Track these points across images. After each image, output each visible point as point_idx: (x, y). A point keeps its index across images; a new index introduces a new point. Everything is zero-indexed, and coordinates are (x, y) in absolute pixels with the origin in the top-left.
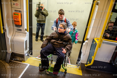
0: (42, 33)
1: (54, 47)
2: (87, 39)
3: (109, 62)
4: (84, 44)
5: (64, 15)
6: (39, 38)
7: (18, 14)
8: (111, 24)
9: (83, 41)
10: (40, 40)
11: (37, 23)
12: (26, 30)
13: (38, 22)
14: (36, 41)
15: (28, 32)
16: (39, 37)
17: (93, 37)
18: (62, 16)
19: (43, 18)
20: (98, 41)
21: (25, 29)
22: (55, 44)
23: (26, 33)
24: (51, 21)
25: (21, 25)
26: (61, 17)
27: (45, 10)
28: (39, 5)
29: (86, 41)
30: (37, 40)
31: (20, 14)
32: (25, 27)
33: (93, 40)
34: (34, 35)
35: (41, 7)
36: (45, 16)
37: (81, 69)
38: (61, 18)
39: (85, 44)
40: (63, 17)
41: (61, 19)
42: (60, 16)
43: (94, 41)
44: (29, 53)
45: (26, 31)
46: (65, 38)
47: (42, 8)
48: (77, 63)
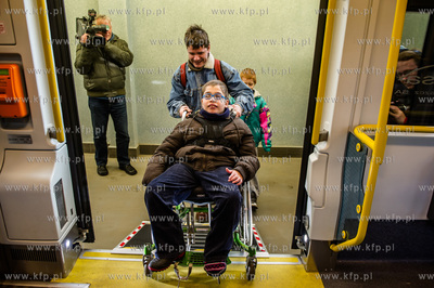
0: (123, 138)
1: (192, 172)
2: (324, 137)
3: (425, 218)
4: (313, 158)
5: (207, 46)
6: (112, 162)
7: (7, 70)
8: (405, 62)
9: (308, 148)
10: (115, 168)
11: (90, 99)
12: (52, 135)
13: (94, 95)
14: (102, 175)
15: (61, 141)
16: (112, 156)
17: (347, 125)
18: (201, 53)
19: (114, 72)
20: (373, 138)
21: (46, 131)
22: (196, 160)
23: (53, 149)
24: (155, 82)
25: (28, 117)
26: (197, 58)
27: (115, 40)
28: (91, 23)
29: (321, 146)
30: (103, 171)
31: (14, 67)
32: (48, 124)
33: (350, 135)
34: (88, 152)
35: (98, 30)
36: (120, 66)
37: (315, 268)
38: (198, 62)
39: (319, 157)
40: (205, 56)
41: (201, 65)
42: (192, 54)
43: (352, 139)
44: (80, 233)
45: (54, 142)
46: (229, 133)
47: (104, 31)
48: (294, 242)
